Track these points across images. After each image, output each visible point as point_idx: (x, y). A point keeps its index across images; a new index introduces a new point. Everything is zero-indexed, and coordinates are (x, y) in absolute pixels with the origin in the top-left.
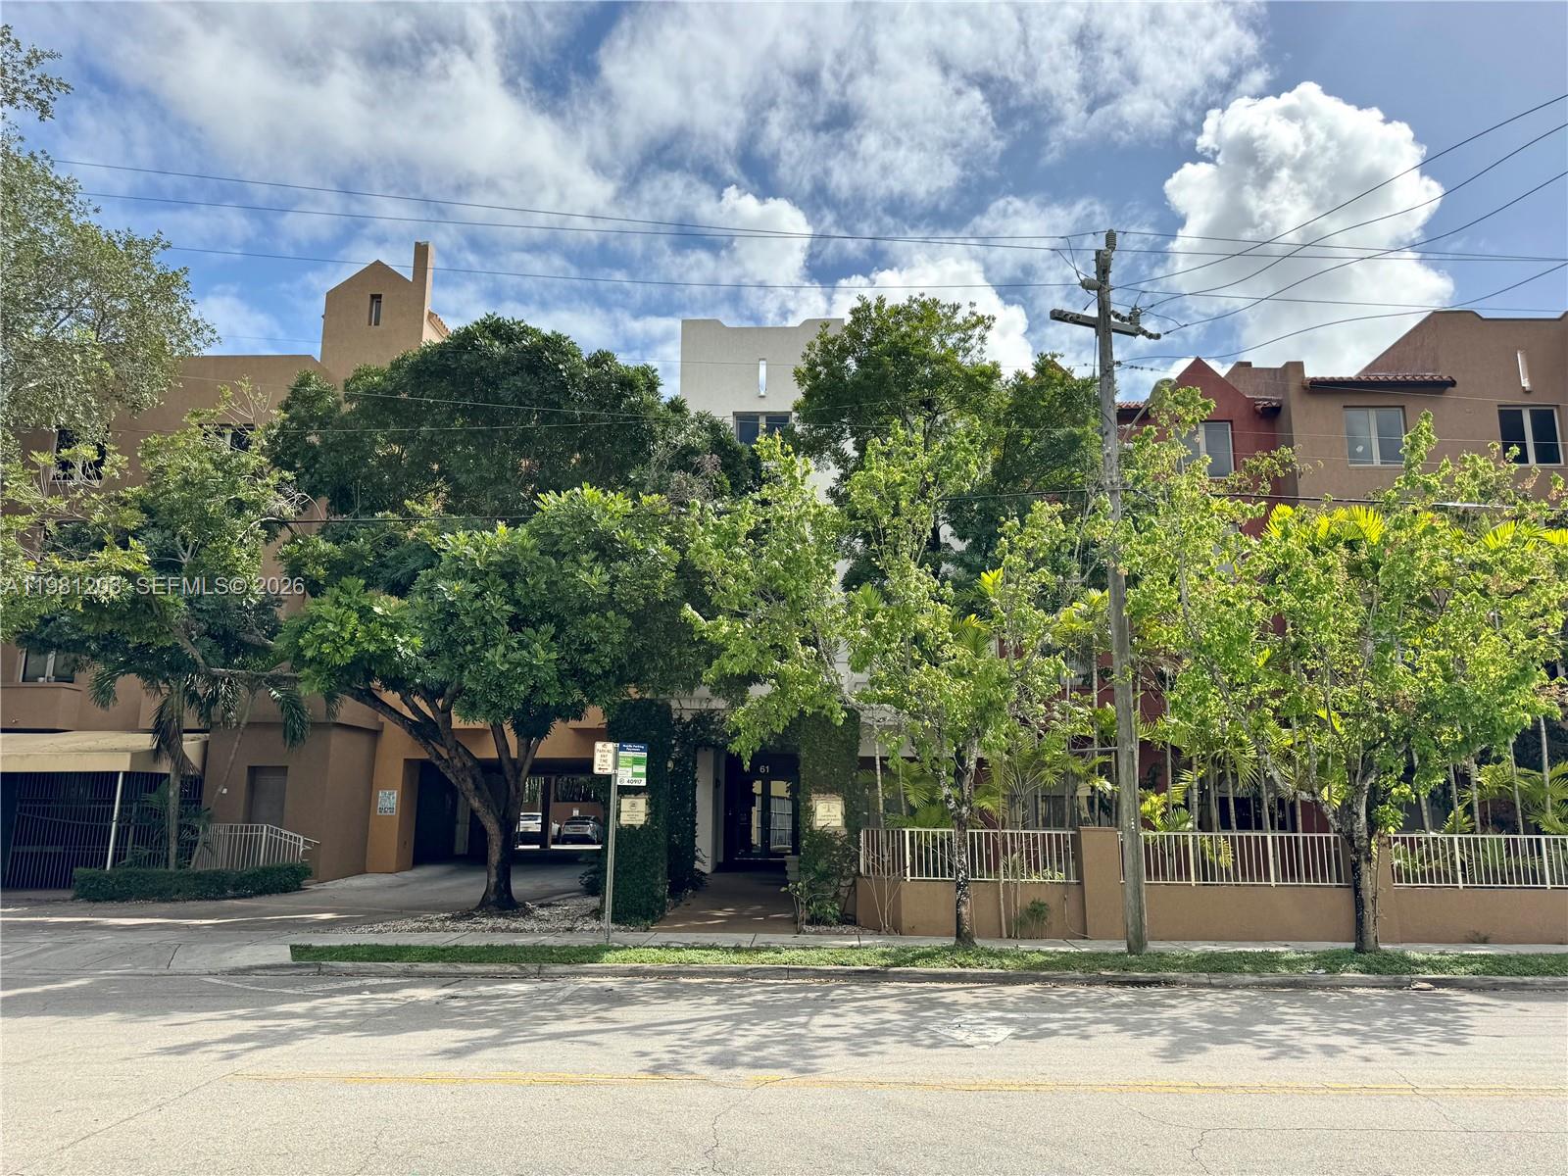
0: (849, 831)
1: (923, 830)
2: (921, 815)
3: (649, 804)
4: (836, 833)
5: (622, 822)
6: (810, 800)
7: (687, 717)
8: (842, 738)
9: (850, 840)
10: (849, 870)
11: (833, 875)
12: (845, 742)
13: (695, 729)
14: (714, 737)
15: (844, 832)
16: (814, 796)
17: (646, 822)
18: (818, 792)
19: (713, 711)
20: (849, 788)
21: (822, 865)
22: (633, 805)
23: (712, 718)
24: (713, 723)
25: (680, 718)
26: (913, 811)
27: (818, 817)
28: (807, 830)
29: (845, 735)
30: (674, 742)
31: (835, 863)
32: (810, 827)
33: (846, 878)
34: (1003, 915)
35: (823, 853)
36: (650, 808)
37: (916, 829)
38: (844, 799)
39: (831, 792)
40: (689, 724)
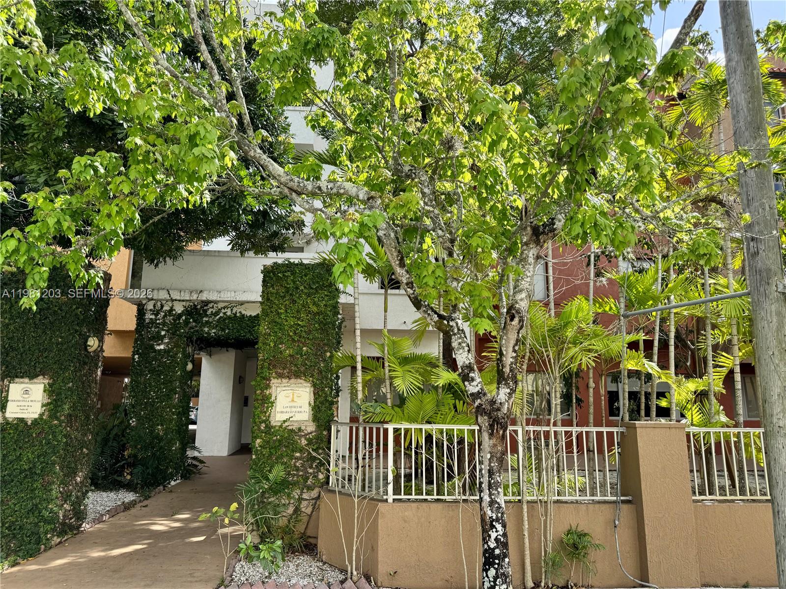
0: (318, 427)
1: (413, 426)
2: (410, 405)
3: (50, 391)
4: (300, 429)
5: (8, 415)
6: (268, 387)
7: (179, 309)
8: (315, 309)
9: (319, 438)
10: (316, 477)
11: (295, 484)
12: (318, 314)
13: (187, 322)
14: (206, 329)
15: (311, 427)
16: (274, 382)
17: (41, 415)
18: (280, 376)
19: (206, 303)
20: (320, 372)
21: (277, 473)
22: (26, 392)
23: (205, 311)
24: (207, 316)
25: (172, 309)
26: (401, 401)
27: (278, 409)
28: (263, 426)
29: (318, 306)
30: (163, 333)
31: (298, 470)
32: (267, 421)
33: (310, 488)
34: (527, 552)
35: (282, 456)
36: (50, 396)
37: (403, 426)
38: (314, 385)
39: (297, 376)
40: (180, 316)
